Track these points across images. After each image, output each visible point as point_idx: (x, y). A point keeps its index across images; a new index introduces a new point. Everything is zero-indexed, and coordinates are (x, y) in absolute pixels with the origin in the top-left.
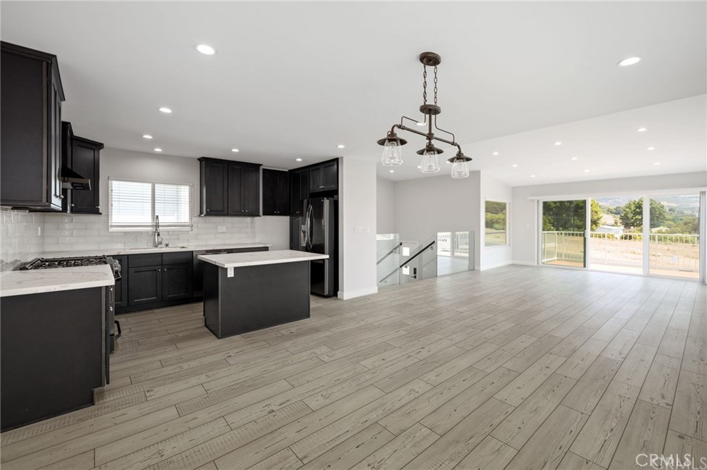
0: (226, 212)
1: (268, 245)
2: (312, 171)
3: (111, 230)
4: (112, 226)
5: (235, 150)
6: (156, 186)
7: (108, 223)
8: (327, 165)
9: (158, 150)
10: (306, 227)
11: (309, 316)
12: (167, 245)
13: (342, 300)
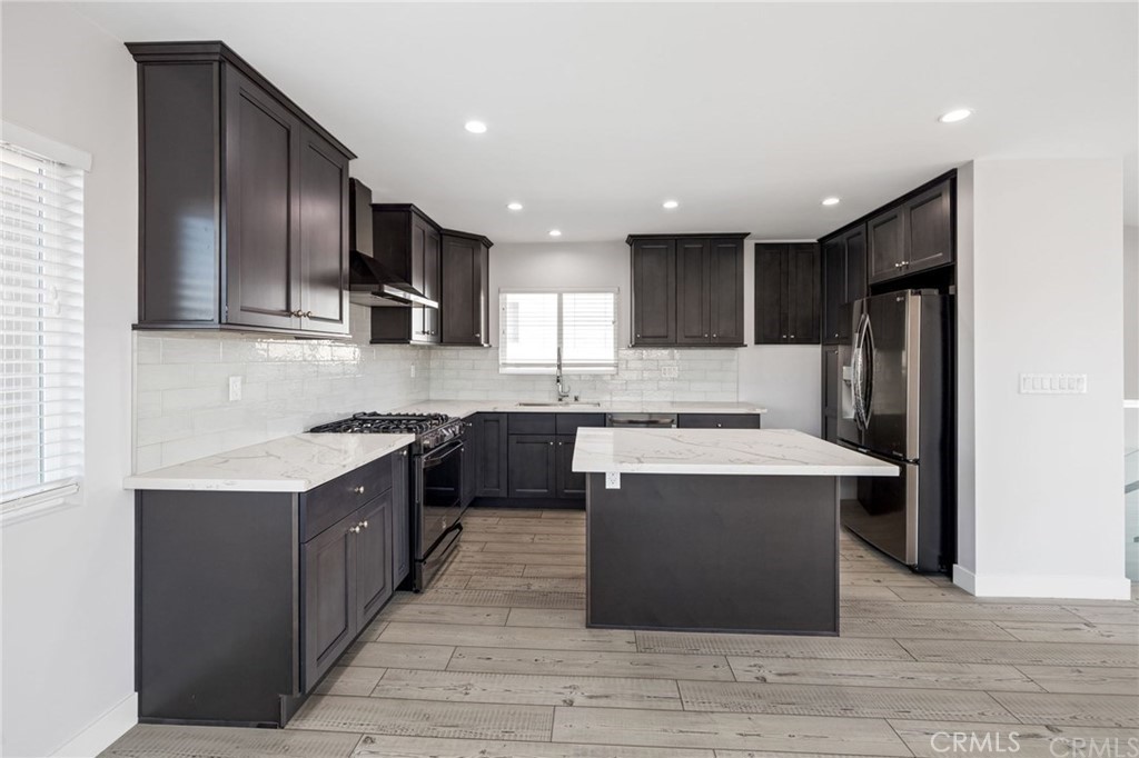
0: (672, 338)
1: (758, 411)
2: (875, 227)
3: (503, 370)
4: (505, 365)
5: (671, 205)
6: (565, 296)
7: (498, 360)
8: (918, 199)
9: (555, 233)
10: (853, 371)
11: (834, 630)
12: (576, 399)
13: (966, 594)
